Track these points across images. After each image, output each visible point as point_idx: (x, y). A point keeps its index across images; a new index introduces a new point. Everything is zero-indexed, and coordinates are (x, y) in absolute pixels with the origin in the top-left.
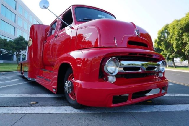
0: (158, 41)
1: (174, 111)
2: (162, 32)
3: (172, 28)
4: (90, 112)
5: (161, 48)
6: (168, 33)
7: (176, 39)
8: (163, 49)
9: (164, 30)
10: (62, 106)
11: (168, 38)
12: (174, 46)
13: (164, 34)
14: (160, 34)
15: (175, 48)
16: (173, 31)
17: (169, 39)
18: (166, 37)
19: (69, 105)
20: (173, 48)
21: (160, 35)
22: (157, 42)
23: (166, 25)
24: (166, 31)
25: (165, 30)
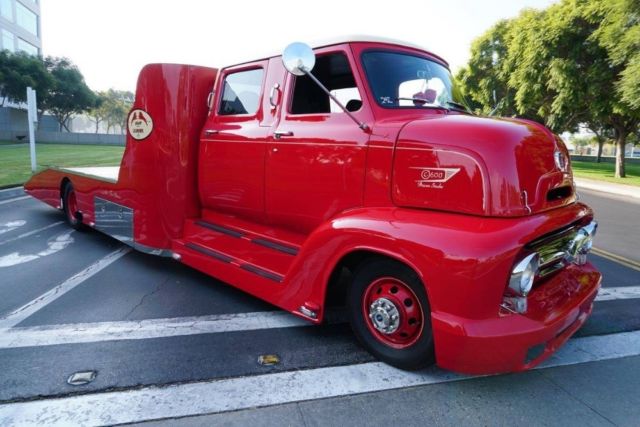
0: (469, 74)
2: (485, 47)
3: (518, 38)
5: (476, 97)
6: (502, 51)
7: (528, 76)
8: (482, 102)
9: (491, 39)
11: (501, 69)
12: (519, 97)
13: (489, 54)
14: (479, 54)
15: (519, 103)
16: (522, 50)
17: (505, 71)
18: (493, 64)
20: (515, 102)
21: (477, 57)
22: (465, 78)
23: (498, 24)
24: (497, 42)
25: (495, 40)
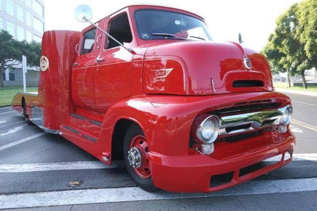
0: (276, 36)
1: (303, 191)
2: (285, 20)
3: (303, 13)
4: (173, 197)
5: (281, 50)
6: (295, 21)
7: (311, 35)
8: (285, 53)
9: (288, 15)
10: (125, 187)
11: (295, 32)
12: (306, 48)
13: (288, 24)
14: (281, 25)
15: (307, 52)
16: (307, 20)
17: (298, 34)
18: (291, 29)
19: (135, 185)
20: (305, 51)
21: (280, 27)
22: (273, 40)
23: (292, 6)
24: (292, 17)
25: (291, 15)
